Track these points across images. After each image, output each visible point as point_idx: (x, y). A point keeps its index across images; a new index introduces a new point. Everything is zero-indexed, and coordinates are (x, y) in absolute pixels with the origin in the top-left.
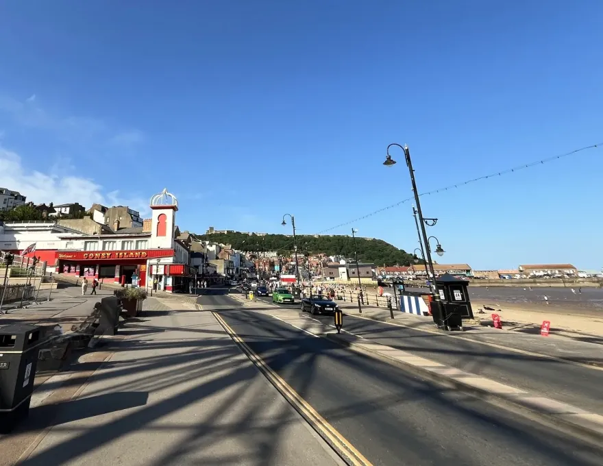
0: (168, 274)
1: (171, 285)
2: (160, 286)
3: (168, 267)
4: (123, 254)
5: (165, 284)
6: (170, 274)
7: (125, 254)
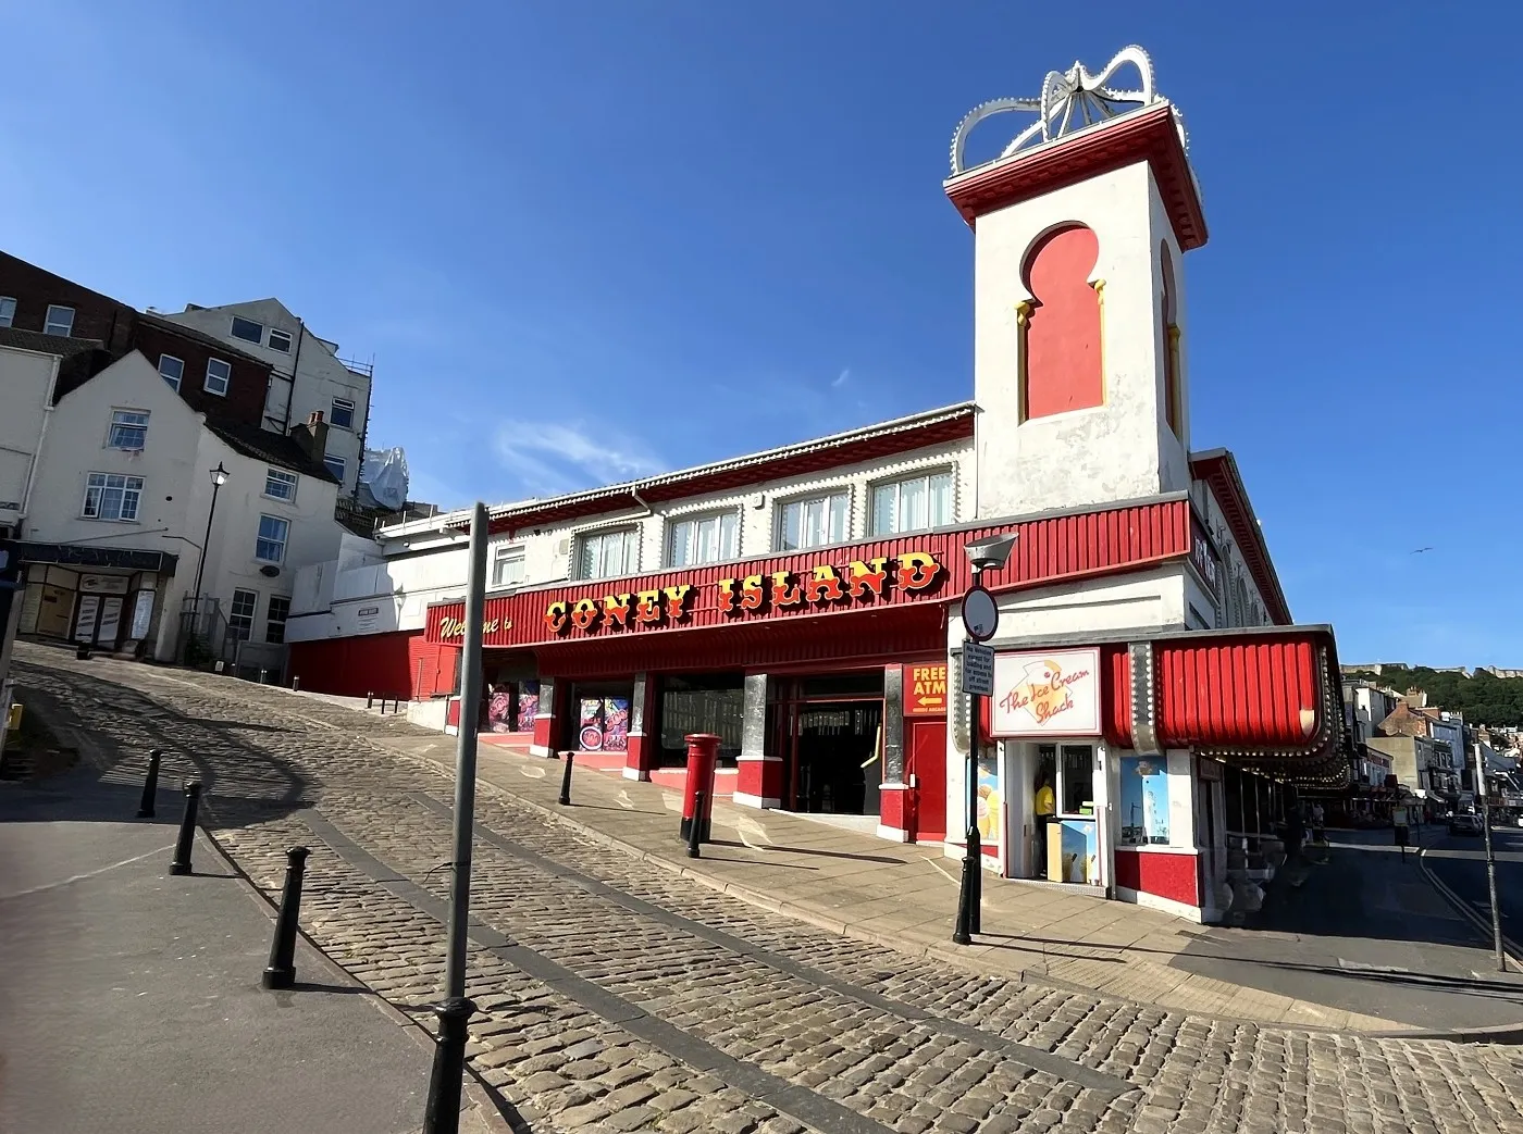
0: (1143, 731)
1: (1183, 842)
2: (1074, 840)
3: (1137, 670)
4: (767, 583)
5: (1128, 832)
6: (1169, 740)
7: (780, 578)
